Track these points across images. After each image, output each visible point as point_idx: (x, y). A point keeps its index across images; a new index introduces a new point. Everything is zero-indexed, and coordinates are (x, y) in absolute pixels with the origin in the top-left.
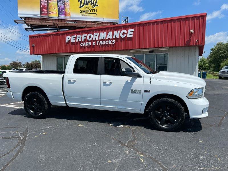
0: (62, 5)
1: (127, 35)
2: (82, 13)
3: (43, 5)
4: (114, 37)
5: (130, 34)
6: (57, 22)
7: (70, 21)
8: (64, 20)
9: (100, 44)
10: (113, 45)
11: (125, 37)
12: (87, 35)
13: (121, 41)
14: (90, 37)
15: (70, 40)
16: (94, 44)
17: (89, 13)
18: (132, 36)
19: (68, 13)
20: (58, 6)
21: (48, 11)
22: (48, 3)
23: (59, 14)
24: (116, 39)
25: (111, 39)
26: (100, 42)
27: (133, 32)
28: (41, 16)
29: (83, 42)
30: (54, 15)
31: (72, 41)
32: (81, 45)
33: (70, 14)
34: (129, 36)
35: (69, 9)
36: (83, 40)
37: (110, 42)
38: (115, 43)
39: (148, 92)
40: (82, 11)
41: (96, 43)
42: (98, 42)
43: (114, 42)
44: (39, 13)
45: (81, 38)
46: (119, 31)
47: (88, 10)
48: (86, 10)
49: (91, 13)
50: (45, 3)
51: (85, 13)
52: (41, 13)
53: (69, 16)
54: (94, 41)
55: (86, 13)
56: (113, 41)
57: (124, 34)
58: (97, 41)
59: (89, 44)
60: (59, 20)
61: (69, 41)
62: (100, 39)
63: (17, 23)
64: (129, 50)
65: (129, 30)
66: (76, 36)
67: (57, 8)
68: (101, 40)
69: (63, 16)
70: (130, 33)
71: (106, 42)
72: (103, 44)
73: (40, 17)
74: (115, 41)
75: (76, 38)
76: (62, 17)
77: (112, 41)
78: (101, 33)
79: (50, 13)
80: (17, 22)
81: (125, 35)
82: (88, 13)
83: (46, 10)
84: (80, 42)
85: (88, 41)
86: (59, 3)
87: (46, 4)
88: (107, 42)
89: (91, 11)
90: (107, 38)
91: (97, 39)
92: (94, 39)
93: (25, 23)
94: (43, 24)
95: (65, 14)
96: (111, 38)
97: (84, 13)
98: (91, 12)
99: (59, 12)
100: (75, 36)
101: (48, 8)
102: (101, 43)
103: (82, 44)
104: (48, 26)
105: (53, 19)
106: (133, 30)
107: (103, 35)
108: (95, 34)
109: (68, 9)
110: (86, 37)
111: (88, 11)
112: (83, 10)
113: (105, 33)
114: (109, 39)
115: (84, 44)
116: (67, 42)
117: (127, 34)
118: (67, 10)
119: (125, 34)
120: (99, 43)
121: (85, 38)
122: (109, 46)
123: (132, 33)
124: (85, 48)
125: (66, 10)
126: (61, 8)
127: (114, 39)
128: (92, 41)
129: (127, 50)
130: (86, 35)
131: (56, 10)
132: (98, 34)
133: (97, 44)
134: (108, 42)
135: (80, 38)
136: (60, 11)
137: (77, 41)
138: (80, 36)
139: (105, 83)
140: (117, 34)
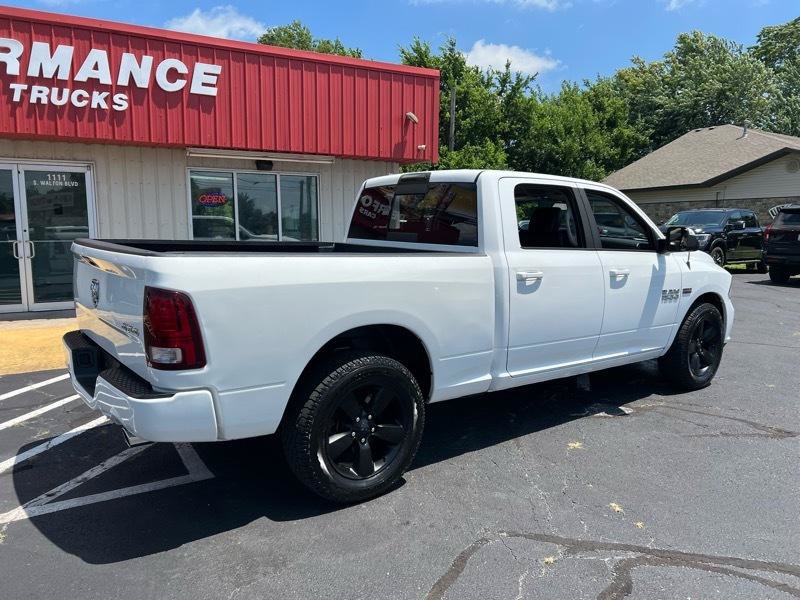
9: (33, 100)
10: (116, 117)
13: (160, 104)
24: (133, 90)
25: (107, 88)
37: (98, 99)
38: (129, 108)
39: (689, 292)
41: (7, 91)
58: (14, 79)
64: (183, 147)
81: (180, 84)
114: (93, 85)
122: (92, 120)
139: (613, 276)
140: (137, 69)
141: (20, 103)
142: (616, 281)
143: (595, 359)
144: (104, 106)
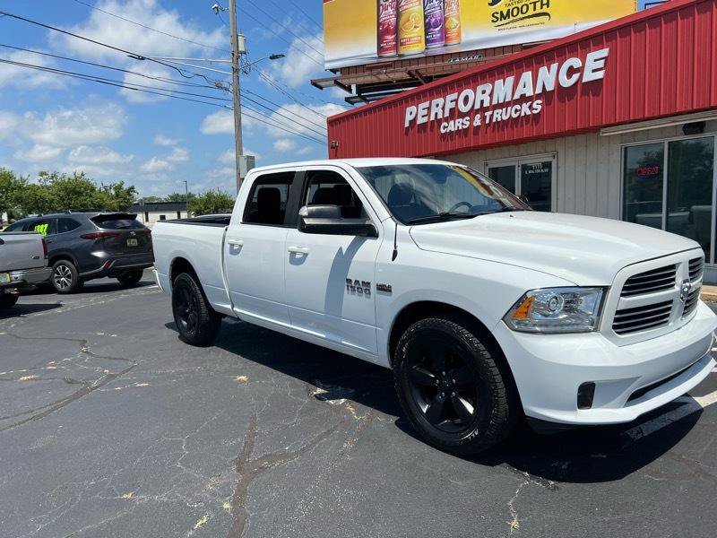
0: (438, 12)
1: (581, 77)
2: (499, 23)
3: (384, 25)
4: (539, 91)
5: (594, 71)
6: (422, 66)
7: (460, 54)
8: (443, 57)
9: (494, 120)
10: (536, 117)
11: (577, 83)
12: (459, 96)
13: (562, 100)
14: (466, 100)
15: (415, 119)
16: (477, 122)
17: (524, 16)
18: (600, 75)
19: (452, 33)
20: (426, 17)
21: (397, 39)
22: (398, 16)
23: (427, 41)
24: (545, 95)
25: (531, 99)
26: (496, 112)
27: (606, 58)
28: (380, 57)
29: (447, 120)
30: (414, 46)
31: (420, 121)
32: (443, 131)
33: (459, 35)
34: (589, 76)
35: (458, 19)
36: (447, 114)
37: (525, 109)
38: (542, 109)
39: (386, 290)
40: (499, 16)
41: (484, 118)
42: (488, 114)
43: (538, 106)
44: (375, 50)
45: (443, 108)
46: (554, 66)
47: (519, 6)
48: (511, 8)
49: (529, 17)
50: (389, 15)
51: (507, 20)
52: (380, 49)
53: (455, 42)
54: (477, 111)
55: (512, 18)
56: (535, 106)
57: (571, 71)
58: (487, 109)
59: (463, 124)
60: (427, 59)
61: (413, 122)
62: (495, 102)
63: (321, 88)
64: (596, 129)
65: (591, 56)
66: (430, 104)
67: (422, 24)
68: (499, 106)
69: (438, 44)
70: (593, 65)
71: (511, 113)
72: (505, 118)
73: (375, 61)
74: (540, 102)
75: (429, 109)
76: (437, 48)
77: (531, 104)
78: (499, 82)
79: (402, 44)
80: (321, 84)
81: (576, 77)
82: (520, 16)
83: (393, 37)
84: (439, 122)
85: (462, 115)
86: (427, 8)
87: (393, 20)
88: (516, 111)
89: (528, 9)
90: (517, 96)
91: (486, 104)
92: (477, 106)
93: (337, 83)
94: (383, 78)
95: (445, 36)
96: (529, 93)
97: (504, 21)
98: (531, 12)
99: (426, 34)
100: (426, 104)
101: (396, 30)
102: (500, 115)
103: (445, 127)
104: (397, 81)
105: (409, 60)
106: (604, 52)
107: (503, 89)
108: (480, 89)
109: (454, 20)
110: (456, 101)
111: (520, 10)
112: (501, 12)
113: (510, 80)
114: (524, 99)
115: (452, 126)
116: (407, 125)
117: (580, 70)
118: (452, 23)
119: (578, 70)
120: (492, 116)
121: (453, 105)
122: (522, 125)
123: (601, 64)
124: (452, 140)
125: (448, 25)
126: (433, 20)
127: (538, 97)
128: (472, 113)
129: (584, 131)
130: (454, 96)
131: (420, 31)
132: (488, 87)
133: (487, 121)
134: (520, 110)
135: (439, 106)
136: (432, 29)
137: (432, 118)
138: (440, 101)
139: (293, 253)
140: (549, 77)
141: (489, 124)
142: (296, 259)
143: (292, 327)
144: (529, 113)
